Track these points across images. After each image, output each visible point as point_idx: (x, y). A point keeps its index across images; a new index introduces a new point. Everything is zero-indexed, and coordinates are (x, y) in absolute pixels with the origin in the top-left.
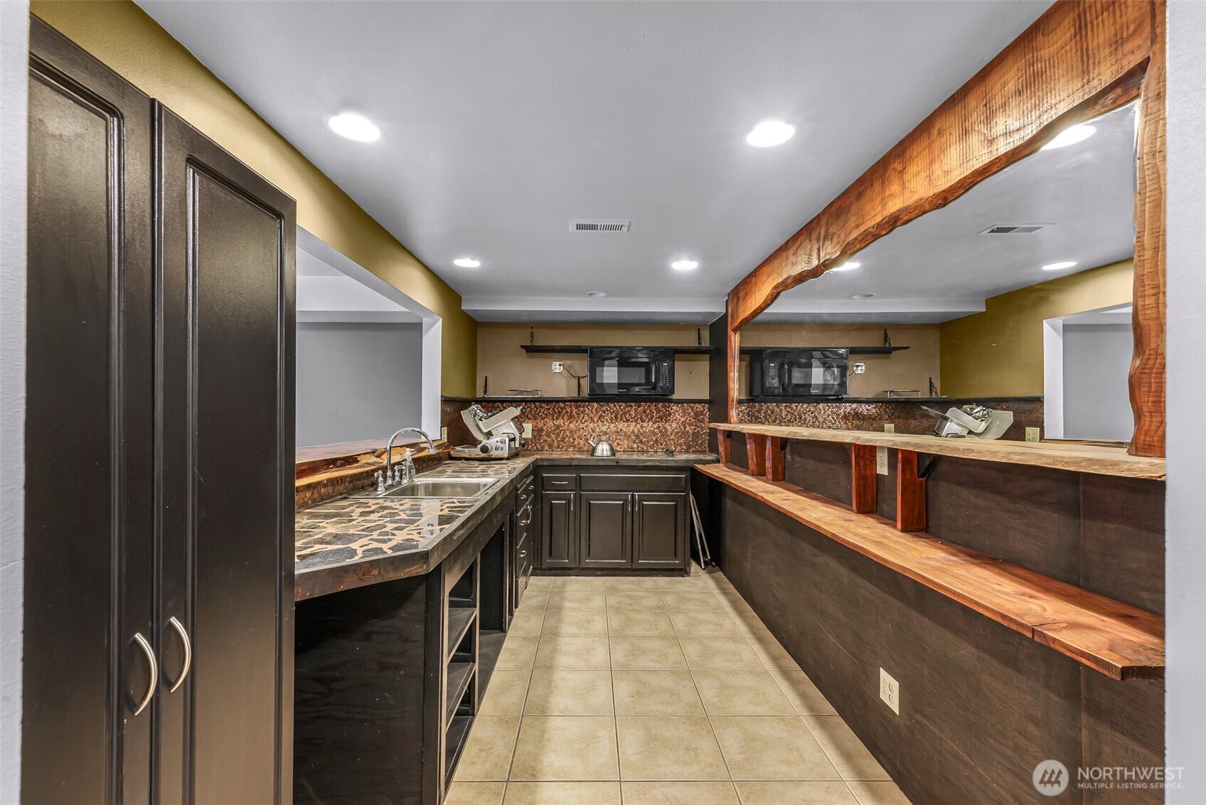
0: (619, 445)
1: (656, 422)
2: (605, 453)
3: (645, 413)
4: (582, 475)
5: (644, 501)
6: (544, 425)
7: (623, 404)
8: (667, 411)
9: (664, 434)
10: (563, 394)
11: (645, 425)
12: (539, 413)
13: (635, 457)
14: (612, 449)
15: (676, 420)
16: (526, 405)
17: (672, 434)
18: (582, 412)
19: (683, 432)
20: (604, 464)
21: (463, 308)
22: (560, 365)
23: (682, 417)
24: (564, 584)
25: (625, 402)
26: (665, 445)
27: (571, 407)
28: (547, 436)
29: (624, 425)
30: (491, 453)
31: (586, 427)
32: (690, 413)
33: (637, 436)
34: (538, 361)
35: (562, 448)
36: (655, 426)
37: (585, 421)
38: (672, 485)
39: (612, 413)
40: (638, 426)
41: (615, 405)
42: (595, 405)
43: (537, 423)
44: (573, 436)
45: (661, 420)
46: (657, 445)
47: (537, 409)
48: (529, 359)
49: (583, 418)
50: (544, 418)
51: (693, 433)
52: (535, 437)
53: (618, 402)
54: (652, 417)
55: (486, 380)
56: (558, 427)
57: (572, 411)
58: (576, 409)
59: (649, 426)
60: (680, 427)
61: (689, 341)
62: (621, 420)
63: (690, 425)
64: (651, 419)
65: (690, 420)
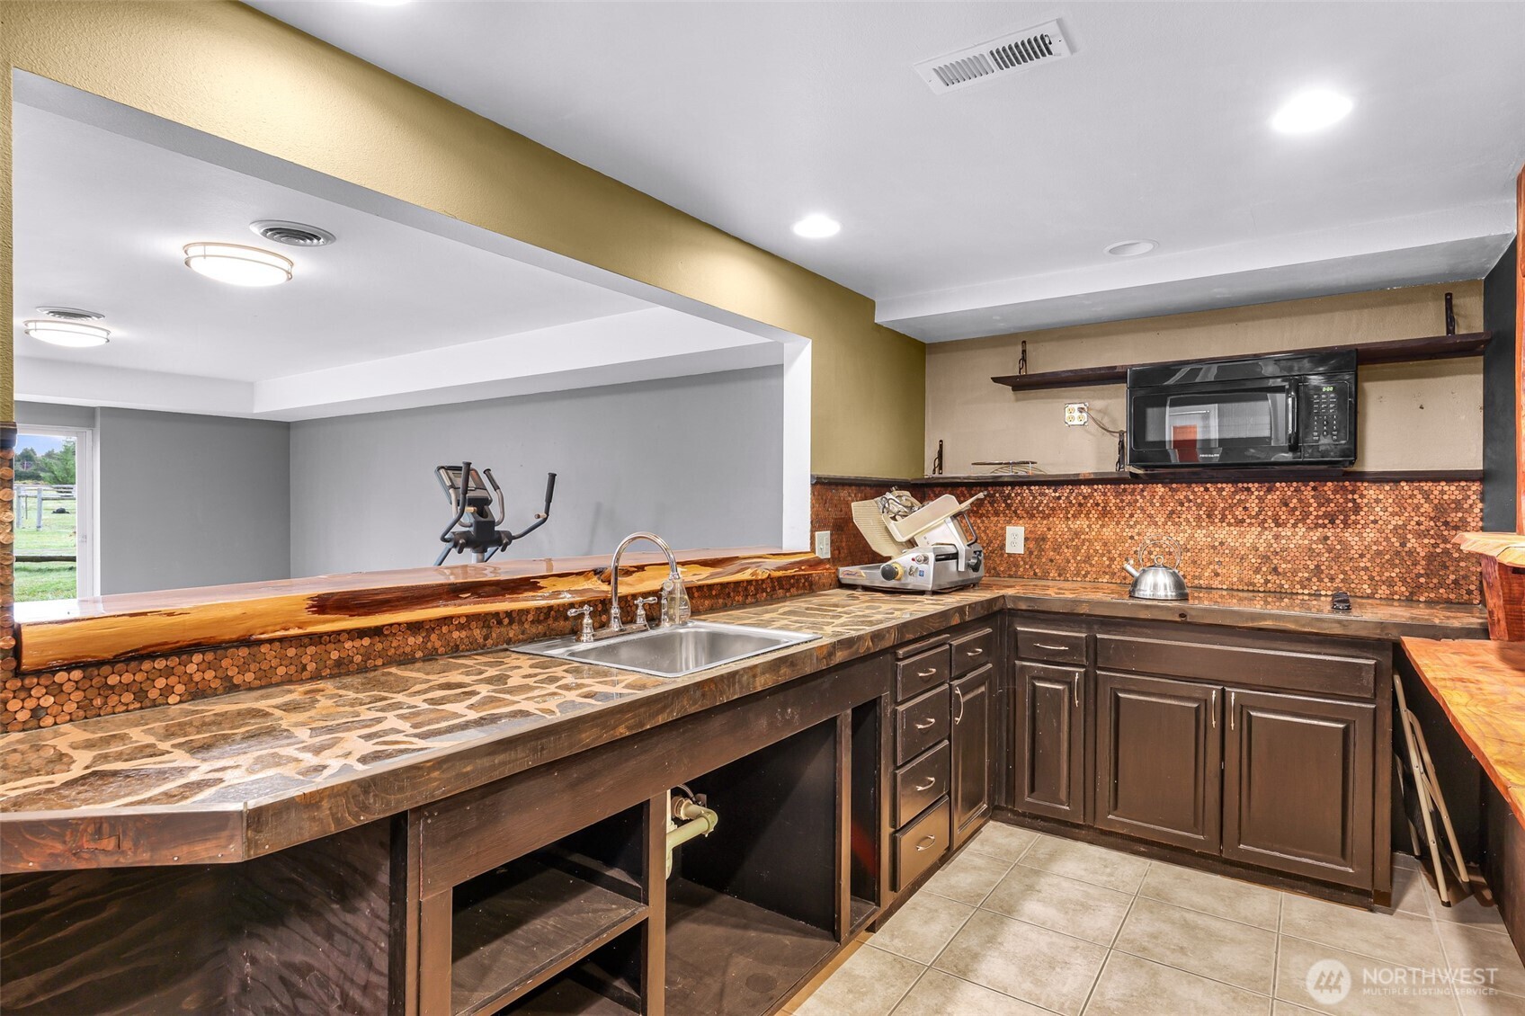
0: (1217, 575)
1: (1317, 526)
2: (1161, 594)
3: (1286, 505)
4: (1099, 636)
5: (1255, 709)
6: (1049, 529)
7: (1228, 488)
8: (1346, 501)
9: (1340, 555)
10: (1087, 468)
11: (1286, 532)
12: (1038, 507)
13: (1257, 607)
14: (1179, 585)
15: (1375, 522)
16: (1013, 489)
17: (1362, 556)
18: (1129, 504)
19: (1398, 553)
20: (1149, 617)
21: (878, 319)
22: (1081, 410)
23: (1393, 514)
24: (1053, 856)
25: (1234, 482)
26: (1342, 581)
27: (1105, 494)
28: (1054, 550)
29: (1230, 533)
30: (903, 581)
31: (1139, 534)
32: (1418, 507)
33: (1266, 558)
34: (1038, 406)
35: (1085, 576)
36: (1319, 533)
37: (1136, 523)
38: (1334, 682)
39: (1199, 507)
40: (1268, 535)
41: (1207, 490)
42: (1160, 489)
43: (1035, 526)
44: (1109, 552)
45: (1332, 522)
46: (1321, 580)
47: (1035, 498)
48: (1020, 403)
49: (1132, 516)
50: (1048, 516)
51: (1431, 557)
52: (1031, 553)
53: (1214, 482)
54: (1306, 515)
55: (941, 446)
56: (1077, 534)
57: (1106, 503)
58: (1116, 497)
59: (1298, 537)
60: (1387, 539)
61: (1424, 324)
62: (1222, 521)
63: (1420, 535)
64: (1303, 520)
65: (1418, 523)
